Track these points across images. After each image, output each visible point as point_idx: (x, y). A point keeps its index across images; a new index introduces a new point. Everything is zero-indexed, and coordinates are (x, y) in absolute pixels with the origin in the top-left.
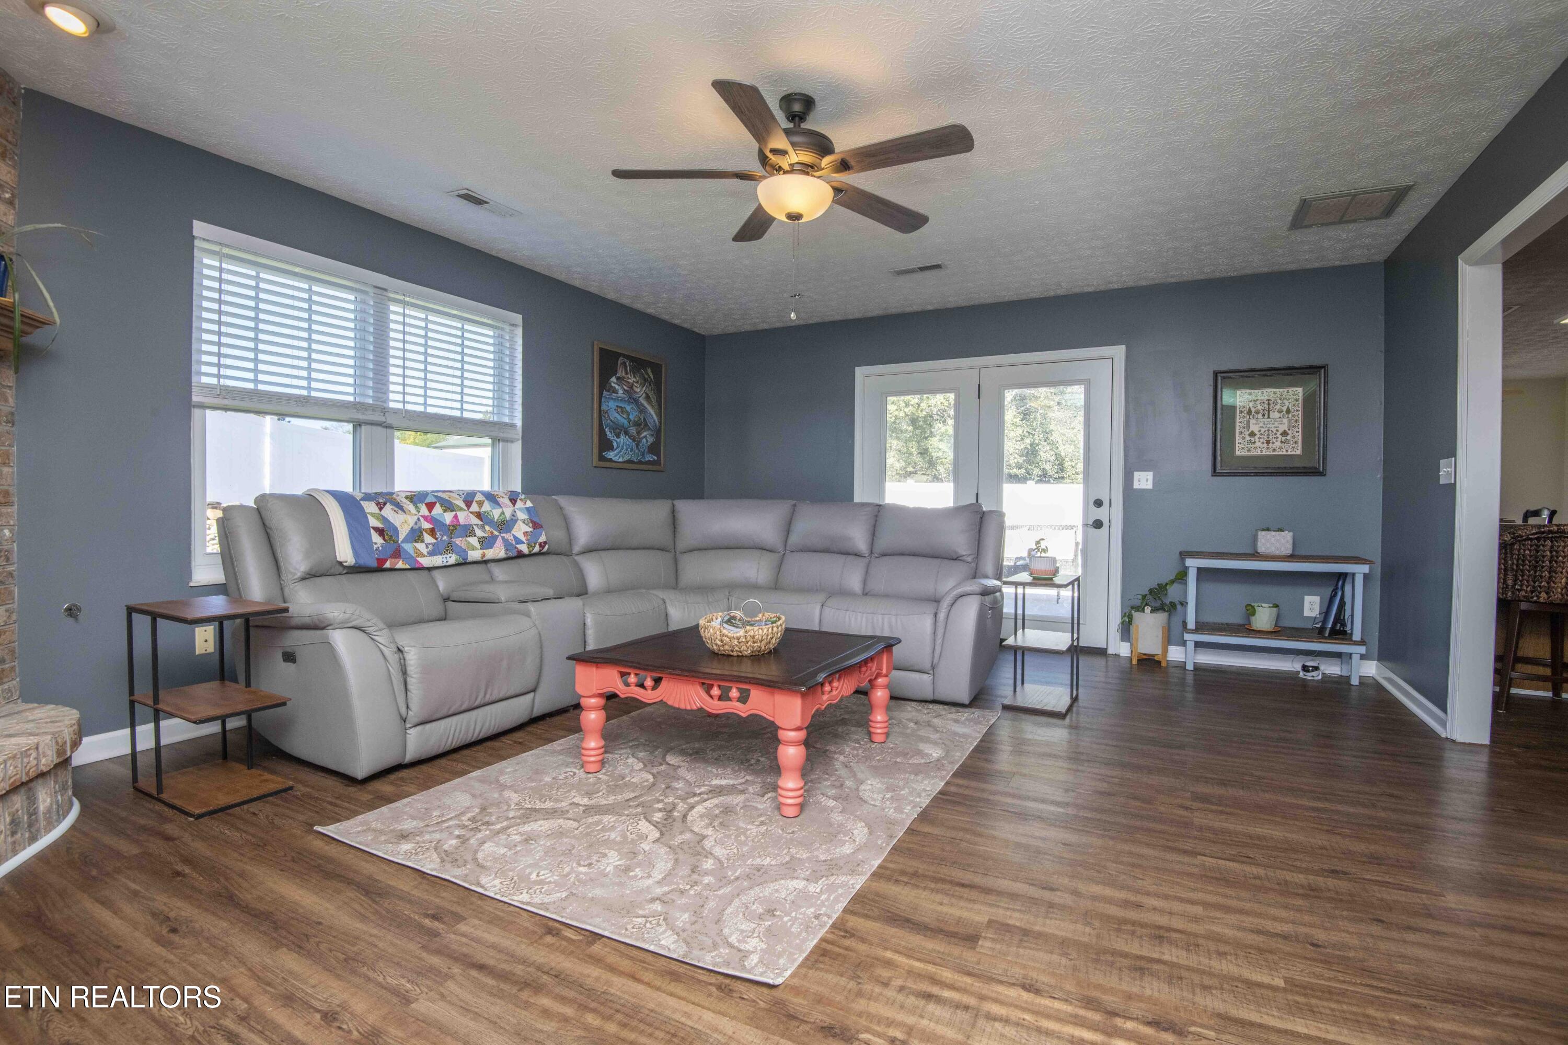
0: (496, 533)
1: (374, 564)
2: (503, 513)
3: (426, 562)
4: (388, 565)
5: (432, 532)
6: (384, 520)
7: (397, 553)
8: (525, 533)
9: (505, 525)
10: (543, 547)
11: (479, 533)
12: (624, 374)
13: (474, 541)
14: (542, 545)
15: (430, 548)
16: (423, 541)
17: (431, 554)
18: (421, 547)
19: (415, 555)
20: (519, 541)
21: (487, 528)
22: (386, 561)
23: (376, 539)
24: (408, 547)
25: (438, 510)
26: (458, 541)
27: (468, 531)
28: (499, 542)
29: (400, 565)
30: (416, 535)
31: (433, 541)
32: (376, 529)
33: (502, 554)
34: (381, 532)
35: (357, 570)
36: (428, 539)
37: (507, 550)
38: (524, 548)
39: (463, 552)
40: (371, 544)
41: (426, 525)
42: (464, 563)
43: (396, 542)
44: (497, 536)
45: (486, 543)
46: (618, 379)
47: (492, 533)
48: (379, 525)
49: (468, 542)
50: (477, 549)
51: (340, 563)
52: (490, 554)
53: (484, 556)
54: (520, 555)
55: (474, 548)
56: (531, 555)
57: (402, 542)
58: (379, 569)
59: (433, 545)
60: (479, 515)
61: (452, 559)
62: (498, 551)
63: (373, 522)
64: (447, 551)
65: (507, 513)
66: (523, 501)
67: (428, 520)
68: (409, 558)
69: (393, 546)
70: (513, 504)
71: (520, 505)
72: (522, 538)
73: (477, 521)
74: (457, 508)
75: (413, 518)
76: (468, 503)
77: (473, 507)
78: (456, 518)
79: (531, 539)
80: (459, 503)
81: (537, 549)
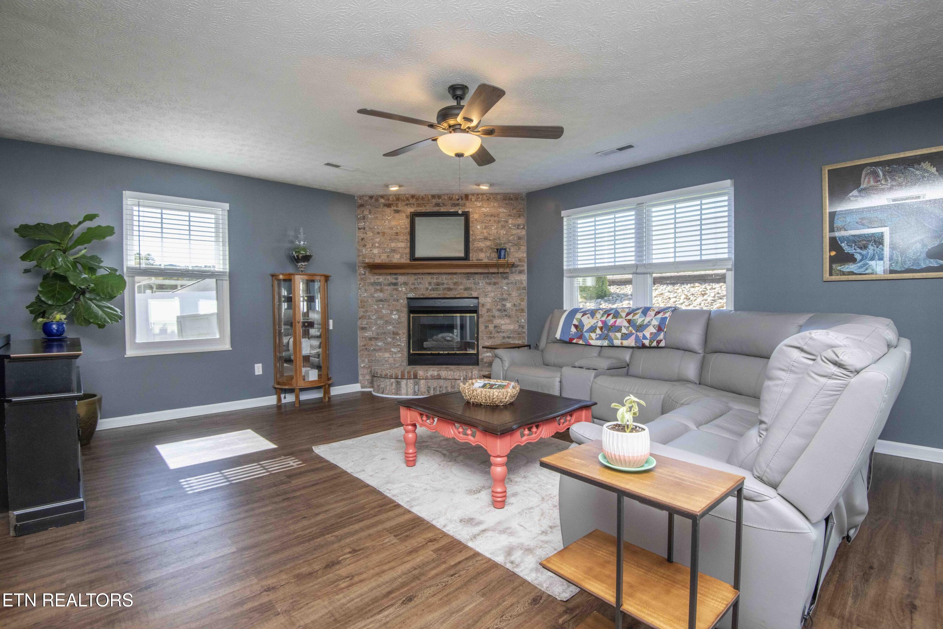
0: (634, 332)
1: (568, 340)
2: (643, 321)
3: (592, 342)
4: (574, 341)
5: (601, 329)
6: (580, 321)
7: (580, 337)
8: (651, 334)
9: (641, 328)
10: (659, 343)
11: (624, 331)
13: (619, 335)
14: (659, 342)
15: (598, 336)
16: (595, 332)
17: (597, 339)
18: (593, 335)
19: (588, 338)
20: (645, 337)
21: (630, 328)
22: (574, 339)
23: (573, 330)
24: (587, 335)
25: (610, 317)
26: (610, 334)
27: (619, 329)
28: (634, 336)
29: (581, 342)
30: (592, 329)
31: (600, 333)
33: (633, 344)
34: (576, 326)
35: (562, 341)
36: (598, 331)
37: (636, 342)
38: (647, 342)
39: (611, 340)
40: (570, 331)
41: (600, 324)
43: (581, 331)
44: (634, 333)
45: (625, 337)
46: (862, 190)
47: (631, 331)
48: (576, 323)
49: (615, 335)
50: (619, 339)
51: (556, 338)
52: (626, 343)
53: (622, 343)
54: (644, 347)
55: (617, 339)
56: (650, 347)
57: (585, 332)
58: (570, 342)
59: (600, 335)
60: (629, 321)
61: (606, 343)
62: (631, 342)
64: (604, 339)
65: (647, 319)
66: (665, 313)
67: (602, 321)
68: (585, 340)
69: (580, 333)
70: (655, 315)
71: (660, 316)
72: (648, 336)
73: (627, 325)
74: (622, 317)
75: (596, 321)
76: (628, 314)
77: (630, 317)
78: (615, 322)
79: (654, 336)
80: (624, 315)
81: (654, 344)
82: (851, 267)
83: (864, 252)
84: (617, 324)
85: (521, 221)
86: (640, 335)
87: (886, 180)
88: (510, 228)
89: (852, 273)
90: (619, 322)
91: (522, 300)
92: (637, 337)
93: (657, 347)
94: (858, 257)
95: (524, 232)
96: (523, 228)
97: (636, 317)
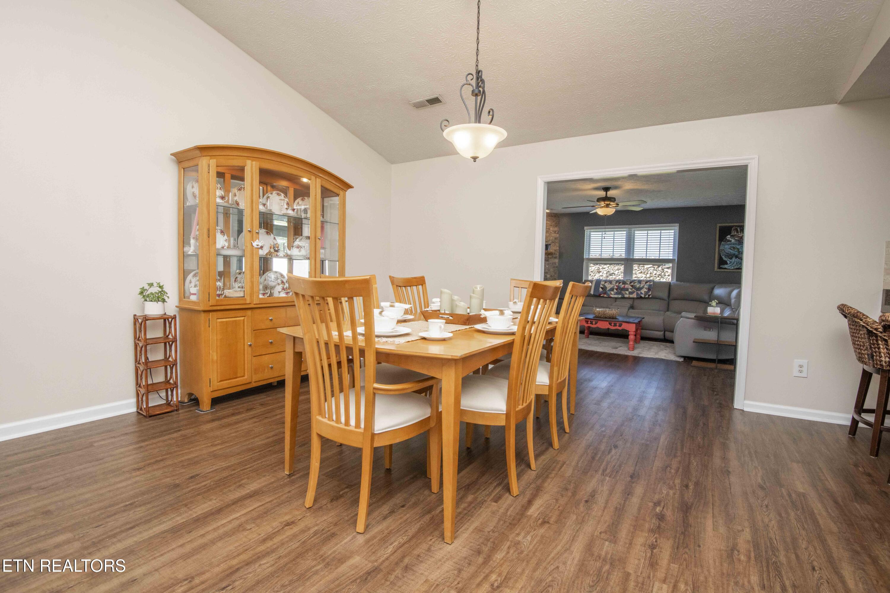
2: (640, 286)
3: (612, 296)
4: (602, 295)
5: (617, 289)
6: (605, 286)
8: (645, 292)
9: (640, 289)
11: (630, 290)
12: (735, 233)
13: (627, 292)
14: (649, 295)
16: (613, 291)
17: (614, 294)
18: (612, 293)
19: (610, 294)
20: (642, 294)
21: (633, 289)
23: (601, 290)
24: (609, 292)
25: (621, 284)
26: (622, 292)
27: (627, 290)
28: (635, 293)
29: (605, 296)
30: (612, 289)
32: (601, 288)
33: (635, 297)
34: (602, 288)
35: (594, 296)
36: (615, 291)
37: (637, 296)
38: (643, 296)
39: (623, 295)
40: (599, 290)
41: (616, 287)
42: (623, 298)
43: (606, 291)
45: (630, 293)
46: (731, 236)
47: (634, 291)
48: (602, 287)
49: (625, 292)
52: (631, 296)
53: (629, 296)
54: (641, 297)
55: (627, 294)
56: (645, 298)
58: (599, 296)
60: (632, 286)
61: (620, 296)
62: (634, 295)
63: (601, 286)
64: (619, 294)
65: (642, 286)
66: (650, 282)
67: (617, 286)
68: (608, 295)
69: (604, 292)
70: (646, 283)
71: (648, 283)
72: (643, 293)
73: (631, 288)
74: (627, 284)
75: (613, 286)
76: (631, 283)
77: (632, 284)
78: (625, 286)
79: (646, 293)
80: (629, 283)
81: (647, 296)
82: (726, 266)
83: (731, 260)
84: (626, 287)
85: (556, 229)
86: (639, 292)
87: (741, 233)
88: (551, 233)
89: (725, 268)
90: (626, 286)
91: (555, 273)
92: (637, 293)
93: (648, 298)
94: (728, 262)
95: (558, 236)
96: (558, 233)
97: (635, 284)
